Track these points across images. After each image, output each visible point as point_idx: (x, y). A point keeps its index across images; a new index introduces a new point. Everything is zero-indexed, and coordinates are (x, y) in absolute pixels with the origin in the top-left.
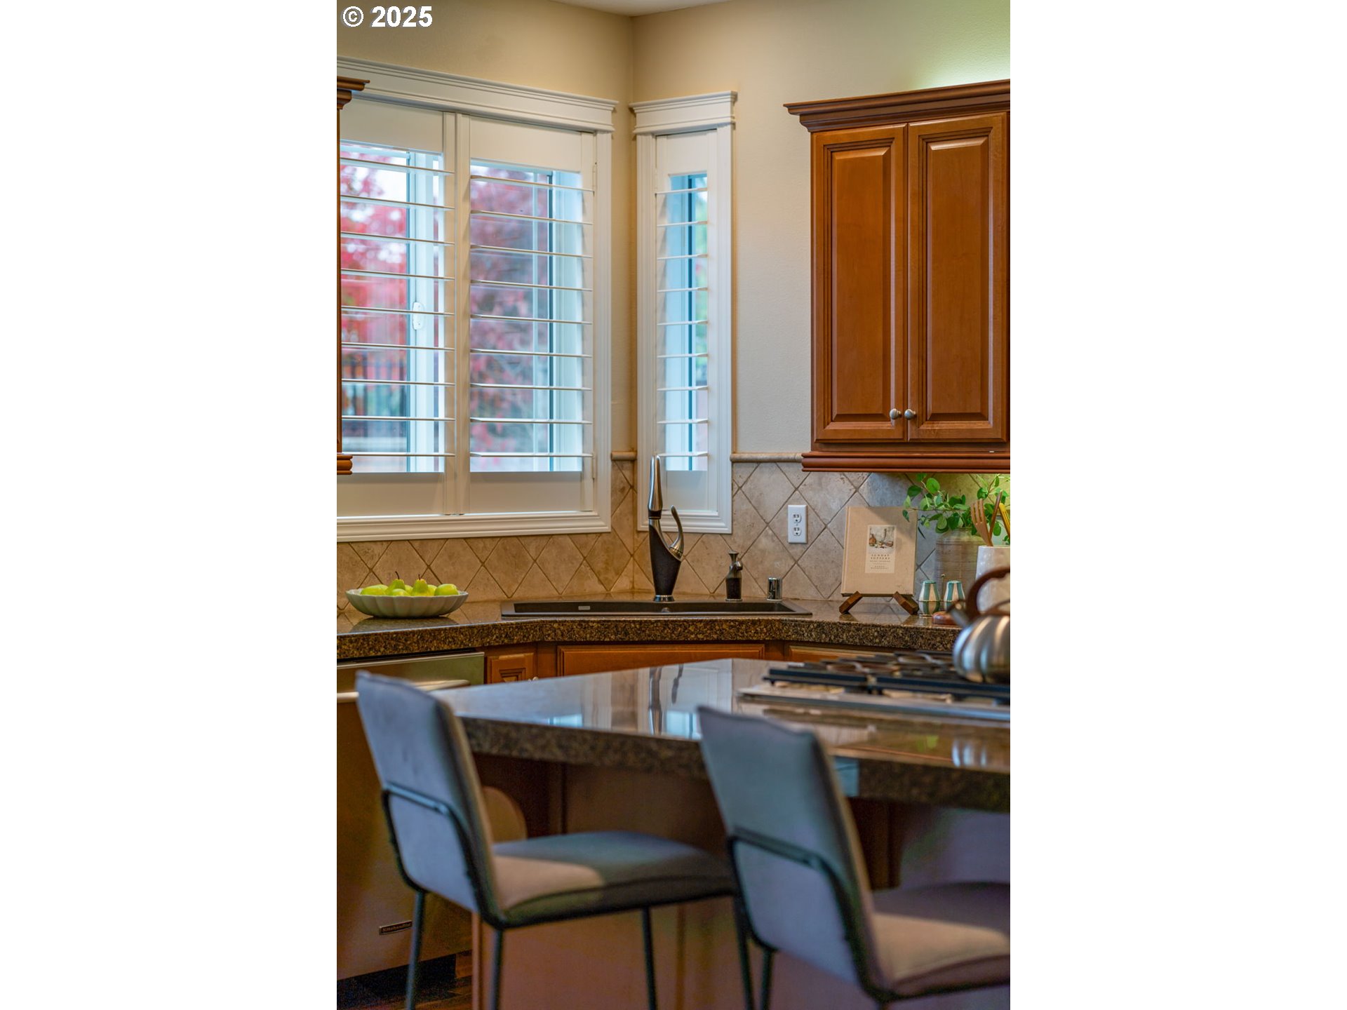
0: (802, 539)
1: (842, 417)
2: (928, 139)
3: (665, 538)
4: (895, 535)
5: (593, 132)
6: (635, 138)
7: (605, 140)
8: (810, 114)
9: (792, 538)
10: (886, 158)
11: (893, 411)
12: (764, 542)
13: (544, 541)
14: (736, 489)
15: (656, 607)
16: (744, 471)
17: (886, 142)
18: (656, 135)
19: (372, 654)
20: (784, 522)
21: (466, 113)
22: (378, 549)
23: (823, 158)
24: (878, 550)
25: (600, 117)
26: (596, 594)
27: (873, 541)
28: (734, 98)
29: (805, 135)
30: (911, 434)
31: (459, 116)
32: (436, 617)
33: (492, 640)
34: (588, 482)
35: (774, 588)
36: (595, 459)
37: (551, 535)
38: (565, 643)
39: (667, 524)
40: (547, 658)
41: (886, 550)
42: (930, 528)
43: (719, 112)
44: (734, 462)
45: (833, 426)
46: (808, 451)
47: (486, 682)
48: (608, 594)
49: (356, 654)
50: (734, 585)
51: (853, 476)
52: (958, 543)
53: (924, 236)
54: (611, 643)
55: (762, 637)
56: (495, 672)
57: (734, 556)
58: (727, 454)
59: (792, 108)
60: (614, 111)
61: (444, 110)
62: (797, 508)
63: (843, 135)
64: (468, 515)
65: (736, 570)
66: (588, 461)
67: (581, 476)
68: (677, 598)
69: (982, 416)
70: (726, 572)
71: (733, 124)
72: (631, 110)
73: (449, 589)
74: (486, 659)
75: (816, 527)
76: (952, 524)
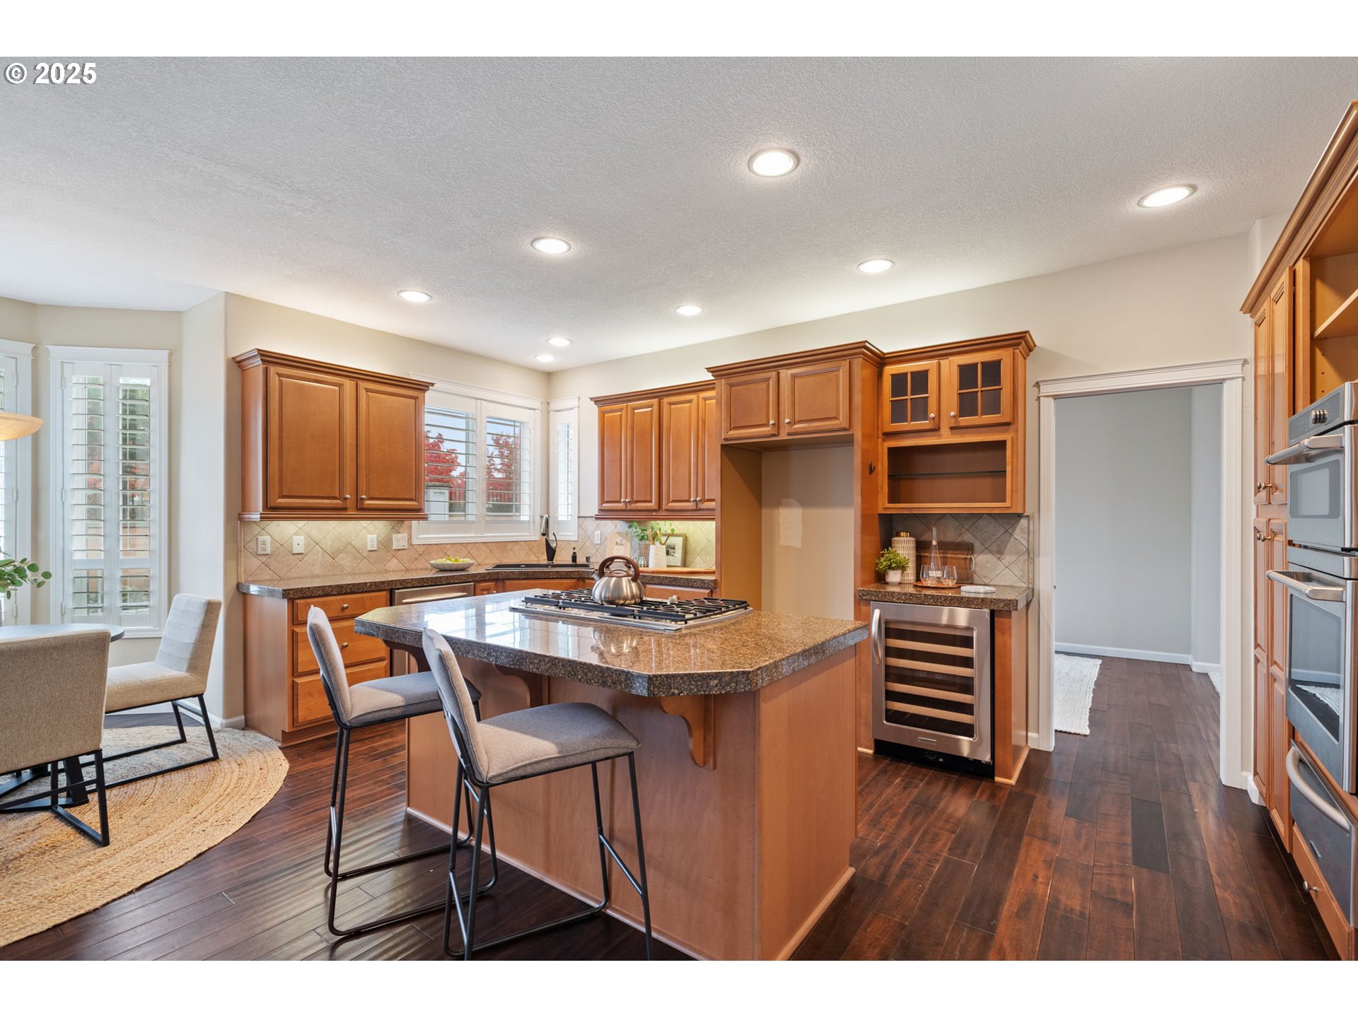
0: (599, 543)
1: (607, 502)
2: (634, 409)
3: (550, 543)
4: (624, 541)
5: (534, 409)
6: (549, 412)
7: (538, 412)
8: (597, 401)
9: (596, 543)
10: (621, 415)
11: (622, 500)
12: (588, 544)
13: (514, 544)
14: (579, 526)
15: (546, 566)
16: (582, 519)
17: (621, 410)
18: (556, 411)
19: (425, 584)
20: (594, 537)
21: (485, 400)
22: (448, 546)
23: (602, 415)
24: (618, 547)
25: (537, 404)
26: (533, 561)
27: (617, 544)
28: (579, 398)
29: (596, 408)
30: (629, 507)
31: (483, 401)
32: (463, 570)
33: (477, 578)
34: (531, 524)
35: (588, 559)
36: (534, 516)
37: (517, 542)
38: (506, 579)
39: (551, 537)
40: (500, 584)
41: (621, 547)
42: (637, 540)
43: (575, 403)
44: (579, 517)
45: (604, 505)
46: (597, 513)
47: (475, 595)
48: (539, 561)
49: (418, 585)
50: (574, 558)
51: (615, 522)
52: (645, 544)
53: (632, 441)
54: (523, 579)
55: (576, 576)
56: (478, 590)
57: (574, 549)
58: (577, 515)
59: (592, 399)
60: (542, 403)
61: (477, 399)
62: (598, 533)
63: (608, 408)
64: (485, 535)
65: (574, 553)
66: (532, 518)
67: (529, 521)
68: (555, 562)
69: (651, 501)
70: (572, 554)
71: (579, 407)
72: (548, 403)
73: (468, 561)
74: (475, 586)
75: (603, 539)
76: (642, 538)
